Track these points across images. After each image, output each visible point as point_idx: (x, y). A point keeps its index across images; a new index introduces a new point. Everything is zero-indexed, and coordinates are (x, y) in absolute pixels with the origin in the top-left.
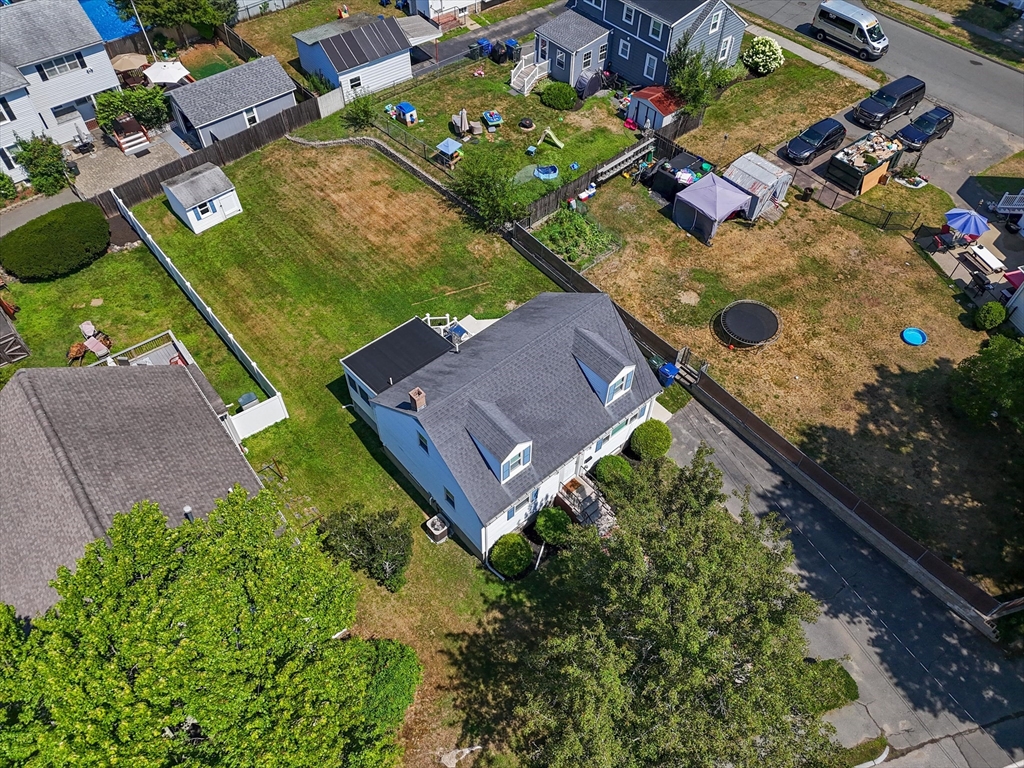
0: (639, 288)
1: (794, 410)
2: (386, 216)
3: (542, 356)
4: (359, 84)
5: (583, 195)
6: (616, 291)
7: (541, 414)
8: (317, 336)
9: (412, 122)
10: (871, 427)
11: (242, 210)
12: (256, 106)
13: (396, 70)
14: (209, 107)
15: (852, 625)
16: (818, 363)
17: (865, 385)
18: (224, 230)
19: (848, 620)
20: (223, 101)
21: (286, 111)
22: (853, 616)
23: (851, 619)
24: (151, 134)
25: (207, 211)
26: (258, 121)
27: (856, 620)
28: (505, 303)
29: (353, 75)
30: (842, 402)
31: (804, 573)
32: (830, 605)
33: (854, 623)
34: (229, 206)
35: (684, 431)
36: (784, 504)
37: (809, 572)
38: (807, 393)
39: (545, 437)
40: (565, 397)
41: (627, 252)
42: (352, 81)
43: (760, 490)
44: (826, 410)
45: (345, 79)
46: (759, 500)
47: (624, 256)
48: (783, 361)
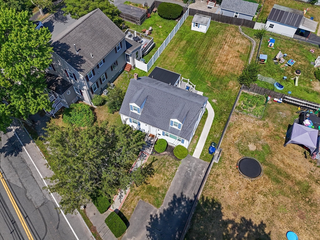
0: (245, 131)
1: (222, 195)
2: (227, 59)
3: (169, 98)
4: (272, 27)
5: (275, 99)
6: (239, 125)
7: (154, 109)
8: (174, 66)
9: (270, 46)
10: (230, 226)
11: (205, 33)
12: (240, 13)
13: (289, 32)
14: (228, 5)
15: (147, 236)
16: (251, 200)
17: (250, 220)
18: (196, 33)
19: (148, 235)
20: (233, 6)
21: (244, 19)
22: (150, 236)
23: (148, 236)
24: (217, 5)
25: (197, 26)
26: (237, 17)
27: (149, 237)
28: (214, 99)
29: (272, 23)
30: (237, 213)
31: (159, 216)
32: (151, 227)
33: (147, 237)
34: (203, 29)
35: (194, 164)
36: (183, 203)
37: (160, 218)
38: (233, 198)
39: (149, 114)
40: (163, 112)
41: (260, 122)
42: (271, 25)
43: (184, 194)
44: (229, 207)
45: (269, 23)
46: (180, 194)
47: (257, 121)
48: (243, 186)
